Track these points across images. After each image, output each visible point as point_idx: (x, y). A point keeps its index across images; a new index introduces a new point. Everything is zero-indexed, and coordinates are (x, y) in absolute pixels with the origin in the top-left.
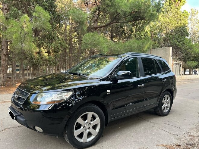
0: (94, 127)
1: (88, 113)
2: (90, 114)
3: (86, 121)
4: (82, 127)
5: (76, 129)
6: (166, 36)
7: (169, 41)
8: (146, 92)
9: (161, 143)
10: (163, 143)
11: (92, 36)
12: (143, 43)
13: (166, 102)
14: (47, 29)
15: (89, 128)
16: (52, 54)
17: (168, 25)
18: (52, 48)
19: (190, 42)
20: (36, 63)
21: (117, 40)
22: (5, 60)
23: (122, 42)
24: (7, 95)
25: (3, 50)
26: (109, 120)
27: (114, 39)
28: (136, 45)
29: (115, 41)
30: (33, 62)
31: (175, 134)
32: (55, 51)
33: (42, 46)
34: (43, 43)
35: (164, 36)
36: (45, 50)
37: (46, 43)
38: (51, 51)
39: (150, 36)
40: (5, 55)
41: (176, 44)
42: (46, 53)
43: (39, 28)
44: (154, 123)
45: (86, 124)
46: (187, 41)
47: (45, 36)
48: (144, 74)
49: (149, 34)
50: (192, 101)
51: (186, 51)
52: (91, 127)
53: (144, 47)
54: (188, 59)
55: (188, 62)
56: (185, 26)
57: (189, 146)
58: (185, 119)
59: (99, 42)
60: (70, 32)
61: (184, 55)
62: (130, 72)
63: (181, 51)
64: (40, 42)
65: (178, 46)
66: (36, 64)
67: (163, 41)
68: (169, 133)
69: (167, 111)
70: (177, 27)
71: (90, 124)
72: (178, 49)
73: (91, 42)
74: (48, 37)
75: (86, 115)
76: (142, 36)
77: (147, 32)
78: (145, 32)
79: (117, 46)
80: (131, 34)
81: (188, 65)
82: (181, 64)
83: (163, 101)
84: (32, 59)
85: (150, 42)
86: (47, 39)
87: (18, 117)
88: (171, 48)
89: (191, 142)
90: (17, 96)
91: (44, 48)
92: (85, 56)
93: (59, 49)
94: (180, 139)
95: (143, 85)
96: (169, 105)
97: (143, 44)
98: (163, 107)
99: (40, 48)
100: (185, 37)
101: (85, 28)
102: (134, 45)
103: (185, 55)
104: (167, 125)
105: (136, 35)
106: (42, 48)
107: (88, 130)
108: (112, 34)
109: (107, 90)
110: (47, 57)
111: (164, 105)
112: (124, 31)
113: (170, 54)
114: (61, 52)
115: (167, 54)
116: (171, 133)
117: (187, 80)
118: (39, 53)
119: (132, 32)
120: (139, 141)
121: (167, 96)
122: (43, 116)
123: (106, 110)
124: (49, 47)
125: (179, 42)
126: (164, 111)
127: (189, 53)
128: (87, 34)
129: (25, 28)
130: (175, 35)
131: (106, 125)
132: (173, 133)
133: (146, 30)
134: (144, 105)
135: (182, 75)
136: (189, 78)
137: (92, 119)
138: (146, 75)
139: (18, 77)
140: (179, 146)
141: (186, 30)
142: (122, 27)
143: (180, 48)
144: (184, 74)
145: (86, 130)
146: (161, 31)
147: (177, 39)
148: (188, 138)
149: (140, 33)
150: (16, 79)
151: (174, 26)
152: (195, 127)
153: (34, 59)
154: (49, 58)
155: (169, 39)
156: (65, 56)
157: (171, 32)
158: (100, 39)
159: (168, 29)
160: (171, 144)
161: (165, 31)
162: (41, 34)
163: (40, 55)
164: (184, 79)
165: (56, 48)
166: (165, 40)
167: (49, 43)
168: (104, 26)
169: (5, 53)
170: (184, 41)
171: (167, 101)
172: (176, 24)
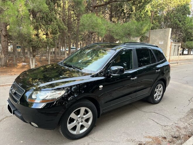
0: (87, 120)
1: (81, 109)
2: (83, 109)
3: (79, 116)
4: (75, 122)
5: (70, 123)
6: (167, 15)
7: (170, 20)
8: (142, 81)
9: (148, 135)
10: (151, 135)
11: (90, 17)
12: (142, 25)
13: (159, 91)
14: (44, 10)
15: (82, 122)
16: (50, 35)
17: (170, 3)
18: (50, 30)
19: (191, 21)
20: (35, 45)
21: (116, 20)
22: (5, 41)
23: (121, 22)
24: (9, 78)
25: (2, 31)
26: (101, 112)
27: (113, 19)
28: (135, 27)
29: (114, 22)
30: (32, 44)
31: (164, 125)
32: (52, 33)
33: (40, 28)
34: (41, 24)
35: (165, 14)
36: (43, 32)
37: (43, 25)
38: (49, 33)
39: (151, 15)
40: (5, 36)
41: (176, 24)
42: (44, 35)
43: (36, 9)
44: (145, 112)
45: (79, 118)
46: (188, 20)
47: (43, 18)
48: (138, 66)
49: (149, 13)
50: (185, 86)
51: (186, 30)
52: (83, 120)
53: (142, 29)
54: (188, 39)
55: (187, 43)
56: (187, 4)
57: (175, 139)
58: (175, 108)
59: (97, 24)
60: (69, 10)
61: (183, 35)
62: (122, 68)
63: (181, 31)
64: (38, 24)
65: (178, 26)
66: (35, 47)
67: (163, 20)
68: (157, 123)
69: (159, 99)
70: (179, 5)
71: (82, 118)
72: (178, 29)
73: (88, 24)
74: (46, 18)
75: (79, 110)
76: (142, 15)
77: (147, 11)
78: (146, 11)
79: (116, 27)
80: (130, 14)
81: (187, 46)
82: (179, 46)
83: (156, 90)
84: (31, 41)
85: (149, 24)
86: (45, 20)
87: (15, 112)
88: (171, 29)
89: (177, 134)
90: (14, 91)
91: (42, 30)
92: (85, 34)
93: (56, 30)
94: (167, 130)
95: (136, 78)
96: (162, 93)
97: (141, 27)
98: (155, 95)
99: (38, 30)
100: (186, 16)
101: (83, 8)
102: (133, 27)
103: (185, 35)
104: (157, 115)
105: (136, 15)
106: (40, 31)
107: (81, 124)
108: (111, 13)
109: (100, 86)
110: (45, 39)
111: (156, 93)
112: (123, 10)
113: (169, 36)
114: (59, 34)
115: (166, 36)
116: (160, 123)
117: (185, 60)
118: (37, 35)
119: (132, 11)
120: (129, 132)
121: (159, 85)
122: (38, 111)
123: (99, 104)
124: (47, 29)
125: (180, 21)
126: (156, 100)
127: (189, 33)
128: (85, 15)
129: (21, 12)
130: (177, 14)
131: (98, 117)
132: (161, 124)
133: (146, 9)
134: (136, 96)
135: (180, 55)
136: (187, 59)
137: (85, 113)
138: (140, 66)
139: (20, 55)
140: (165, 138)
141: (188, 8)
142: (122, 7)
143: (181, 28)
144: (183, 54)
145: (79, 123)
146: (162, 9)
147: (179, 19)
148: (175, 130)
149: (141, 12)
150: (17, 58)
151: (176, 4)
152: (183, 116)
153: (33, 42)
154: (48, 40)
155: (170, 18)
156: (63, 37)
157: (173, 11)
158: (98, 21)
159: (169, 7)
160: (158, 136)
161: (166, 9)
162: (38, 16)
163: (39, 37)
164: (182, 59)
165: (54, 30)
166: (166, 19)
167: (47, 24)
168: (103, 5)
169: (4, 34)
170: (185, 20)
171: (160, 89)
172: (178, 3)
